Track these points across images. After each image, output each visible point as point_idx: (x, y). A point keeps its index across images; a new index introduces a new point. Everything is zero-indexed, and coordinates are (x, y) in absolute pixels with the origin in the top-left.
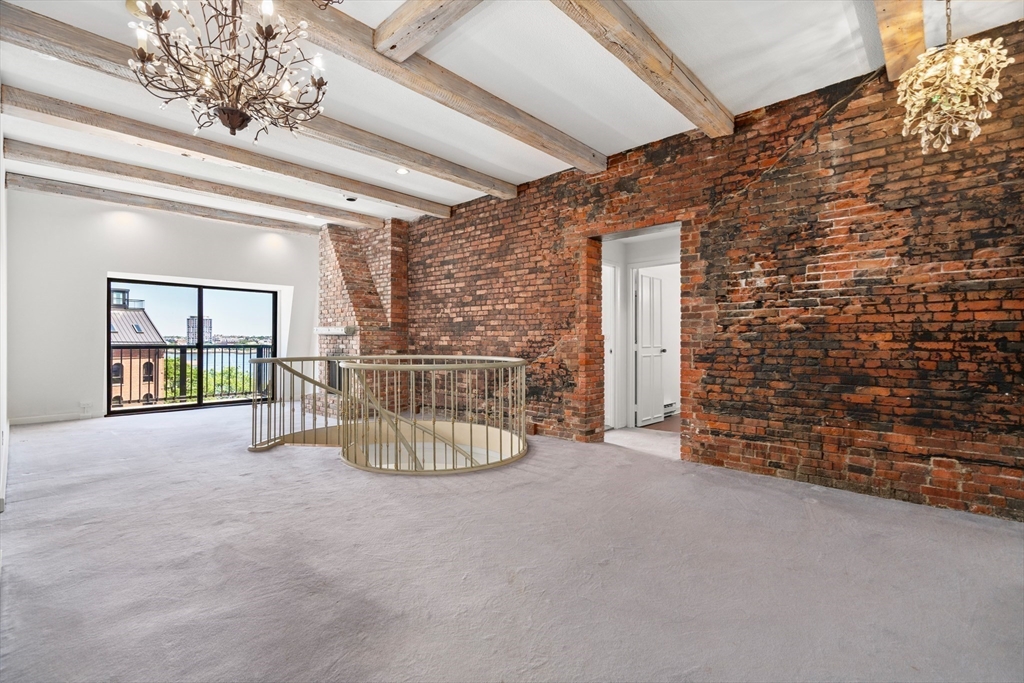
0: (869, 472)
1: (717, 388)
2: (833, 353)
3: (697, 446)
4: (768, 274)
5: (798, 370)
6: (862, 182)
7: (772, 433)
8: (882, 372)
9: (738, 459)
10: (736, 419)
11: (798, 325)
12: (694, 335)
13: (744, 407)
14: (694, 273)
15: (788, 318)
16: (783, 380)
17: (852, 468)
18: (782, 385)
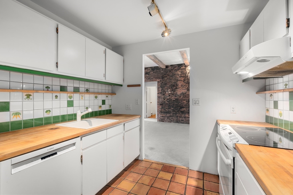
0: (183, 120)
1: (163, 109)
2: (179, 104)
3: (160, 119)
4: (171, 91)
5: (175, 106)
6: (183, 79)
7: (171, 116)
8: (185, 106)
9: (166, 121)
10: (166, 114)
11: (175, 99)
12: (159, 101)
13: (167, 112)
14: (159, 90)
15: (173, 98)
16: (173, 108)
17: (181, 120)
18: (172, 109)
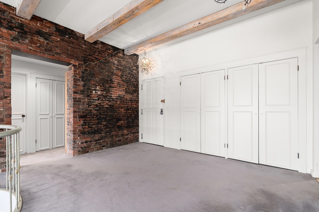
0: (120, 141)
1: (87, 127)
2: (115, 113)
3: (80, 149)
4: (102, 91)
5: (108, 118)
6: (120, 74)
7: (102, 137)
8: (123, 118)
9: (93, 148)
10: (93, 135)
11: (108, 106)
12: (79, 109)
13: (95, 131)
14: (79, 85)
15: (106, 104)
16: (105, 121)
17: (118, 141)
18: (105, 123)
